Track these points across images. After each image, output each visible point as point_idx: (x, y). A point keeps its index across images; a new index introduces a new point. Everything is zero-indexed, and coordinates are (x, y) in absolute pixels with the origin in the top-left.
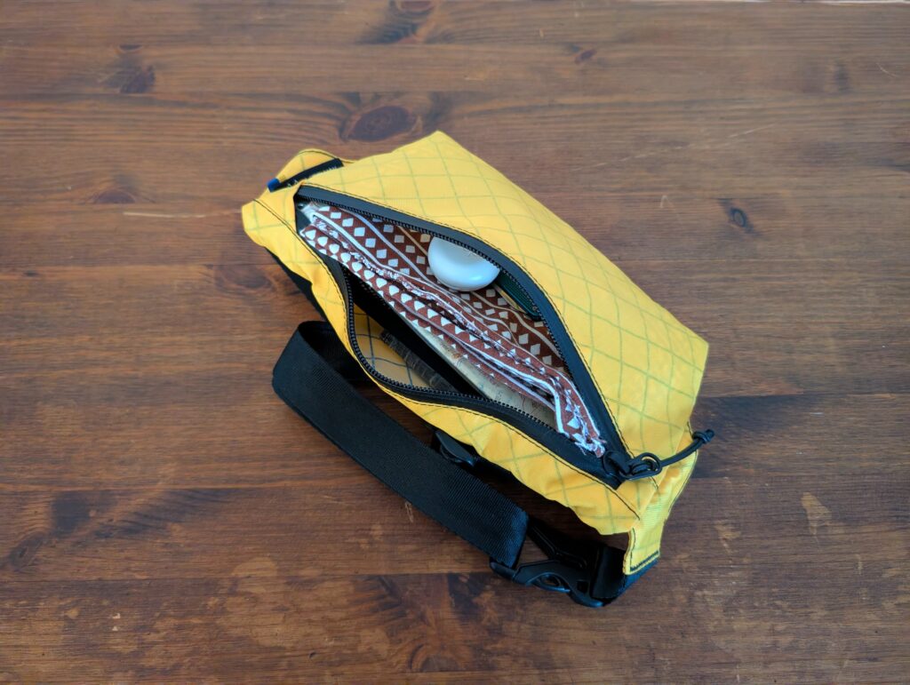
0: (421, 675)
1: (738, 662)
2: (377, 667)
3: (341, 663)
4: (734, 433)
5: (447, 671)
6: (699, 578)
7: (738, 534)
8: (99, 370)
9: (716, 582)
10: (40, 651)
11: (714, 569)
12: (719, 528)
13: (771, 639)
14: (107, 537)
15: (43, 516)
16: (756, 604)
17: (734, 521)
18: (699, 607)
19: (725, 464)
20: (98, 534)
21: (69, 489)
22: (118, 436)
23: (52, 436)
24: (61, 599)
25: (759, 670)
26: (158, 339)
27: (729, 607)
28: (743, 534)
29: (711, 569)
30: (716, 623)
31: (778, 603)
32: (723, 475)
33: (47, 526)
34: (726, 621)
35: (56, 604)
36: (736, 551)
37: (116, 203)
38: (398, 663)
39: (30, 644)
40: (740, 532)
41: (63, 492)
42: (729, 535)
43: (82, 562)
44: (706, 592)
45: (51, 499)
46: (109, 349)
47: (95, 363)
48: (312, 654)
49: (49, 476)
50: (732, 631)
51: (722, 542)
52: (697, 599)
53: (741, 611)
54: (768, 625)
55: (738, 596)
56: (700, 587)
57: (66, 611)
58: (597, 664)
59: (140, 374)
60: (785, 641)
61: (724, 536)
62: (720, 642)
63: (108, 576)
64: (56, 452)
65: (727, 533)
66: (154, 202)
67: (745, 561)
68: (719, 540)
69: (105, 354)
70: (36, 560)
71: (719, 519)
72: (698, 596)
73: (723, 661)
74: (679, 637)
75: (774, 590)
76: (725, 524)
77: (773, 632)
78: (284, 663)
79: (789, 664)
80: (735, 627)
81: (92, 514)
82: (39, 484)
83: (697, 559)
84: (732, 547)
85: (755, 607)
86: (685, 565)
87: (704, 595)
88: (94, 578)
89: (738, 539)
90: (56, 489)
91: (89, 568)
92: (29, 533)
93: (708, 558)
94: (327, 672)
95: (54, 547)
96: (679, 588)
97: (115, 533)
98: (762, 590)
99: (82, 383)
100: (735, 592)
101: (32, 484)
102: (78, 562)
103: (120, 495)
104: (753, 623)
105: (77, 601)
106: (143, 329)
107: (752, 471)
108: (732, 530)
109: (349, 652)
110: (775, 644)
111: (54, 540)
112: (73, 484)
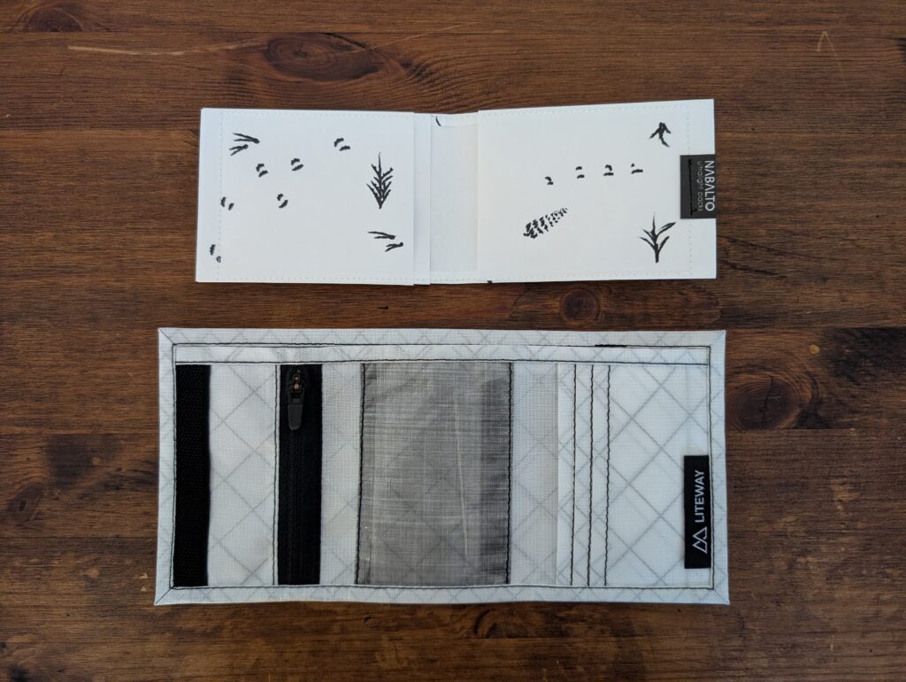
0: (487, 641)
1: (834, 632)
2: (439, 633)
3: (398, 628)
4: (870, 375)
5: (516, 637)
6: (803, 543)
7: (855, 495)
8: (73, 280)
9: (824, 549)
10: (64, 611)
11: (822, 533)
12: (836, 488)
13: (873, 609)
14: (117, 488)
15: (38, 464)
16: (864, 572)
17: (854, 480)
18: (799, 574)
19: (855, 412)
20: (107, 486)
21: (62, 432)
22: (112, 368)
23: (30, 366)
24: (77, 558)
25: (854, 639)
26: (143, 237)
27: (833, 575)
28: (862, 494)
29: (818, 533)
30: (816, 591)
31: (889, 571)
32: (850, 425)
33: (44, 476)
34: (828, 589)
35: (72, 563)
36: (851, 514)
37: (56, 30)
38: (462, 628)
39: (51, 604)
40: (858, 493)
41: (55, 436)
42: (845, 496)
43: (94, 517)
44: (810, 559)
45: (43, 444)
46: (81, 251)
47: (67, 271)
48: (367, 619)
49: (36, 416)
50: (834, 600)
51: (836, 503)
52: (799, 566)
53: (846, 579)
54: (872, 594)
55: (845, 564)
56: (804, 553)
57: (84, 570)
58: (681, 632)
59: (127, 286)
60: (889, 610)
61: (840, 497)
62: (818, 611)
63: (127, 533)
64: (38, 387)
65: (843, 494)
66: (108, 30)
67: (860, 525)
68: (833, 501)
69: (76, 257)
70: (38, 514)
71: (836, 477)
72: (799, 563)
73: (818, 630)
74: (774, 605)
75: (886, 557)
76: (843, 484)
77: (877, 601)
78: (336, 628)
79: (889, 634)
80: (837, 596)
81: (96, 461)
82: (26, 425)
83: (804, 523)
84: (846, 510)
85: (862, 575)
86: (790, 529)
87: (808, 562)
88: (111, 534)
89: (855, 501)
90: (47, 431)
91: (103, 524)
92: (26, 482)
93: (818, 521)
94: (385, 637)
95: (57, 499)
96: (780, 554)
97: (126, 485)
98: (873, 557)
99: (53, 297)
100: (842, 558)
101: (17, 425)
102: (89, 517)
103: (125, 440)
104: (855, 593)
105: (95, 560)
106: (121, 223)
107: (885, 421)
108: (850, 491)
109: (407, 617)
110: (877, 614)
111: (57, 492)
112: (66, 425)
